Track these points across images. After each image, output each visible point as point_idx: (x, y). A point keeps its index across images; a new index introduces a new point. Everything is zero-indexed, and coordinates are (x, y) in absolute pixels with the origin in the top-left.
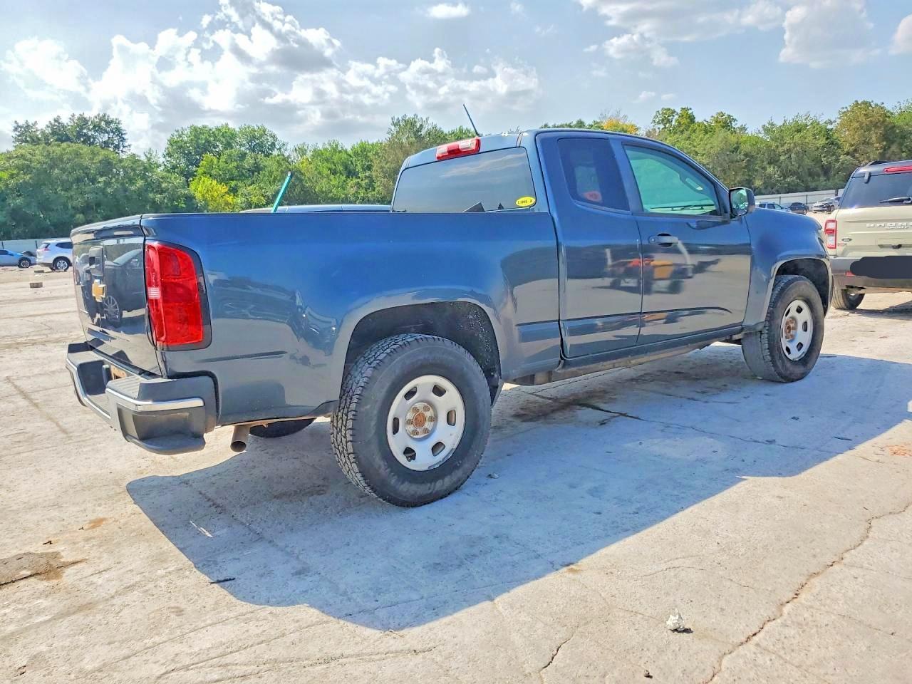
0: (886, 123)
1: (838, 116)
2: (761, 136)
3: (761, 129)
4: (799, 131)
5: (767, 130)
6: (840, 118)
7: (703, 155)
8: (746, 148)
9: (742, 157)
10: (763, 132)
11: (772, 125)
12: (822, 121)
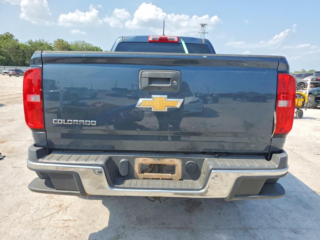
0: (68, 48)
1: (53, 42)
2: (27, 44)
3: (27, 42)
4: (42, 45)
5: (30, 43)
6: (54, 43)
7: (4, 48)
8: (22, 48)
9: (21, 51)
10: (28, 43)
11: (31, 41)
12: (49, 43)
